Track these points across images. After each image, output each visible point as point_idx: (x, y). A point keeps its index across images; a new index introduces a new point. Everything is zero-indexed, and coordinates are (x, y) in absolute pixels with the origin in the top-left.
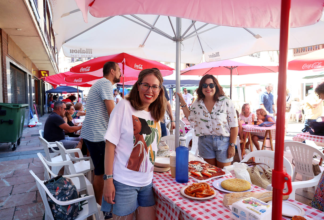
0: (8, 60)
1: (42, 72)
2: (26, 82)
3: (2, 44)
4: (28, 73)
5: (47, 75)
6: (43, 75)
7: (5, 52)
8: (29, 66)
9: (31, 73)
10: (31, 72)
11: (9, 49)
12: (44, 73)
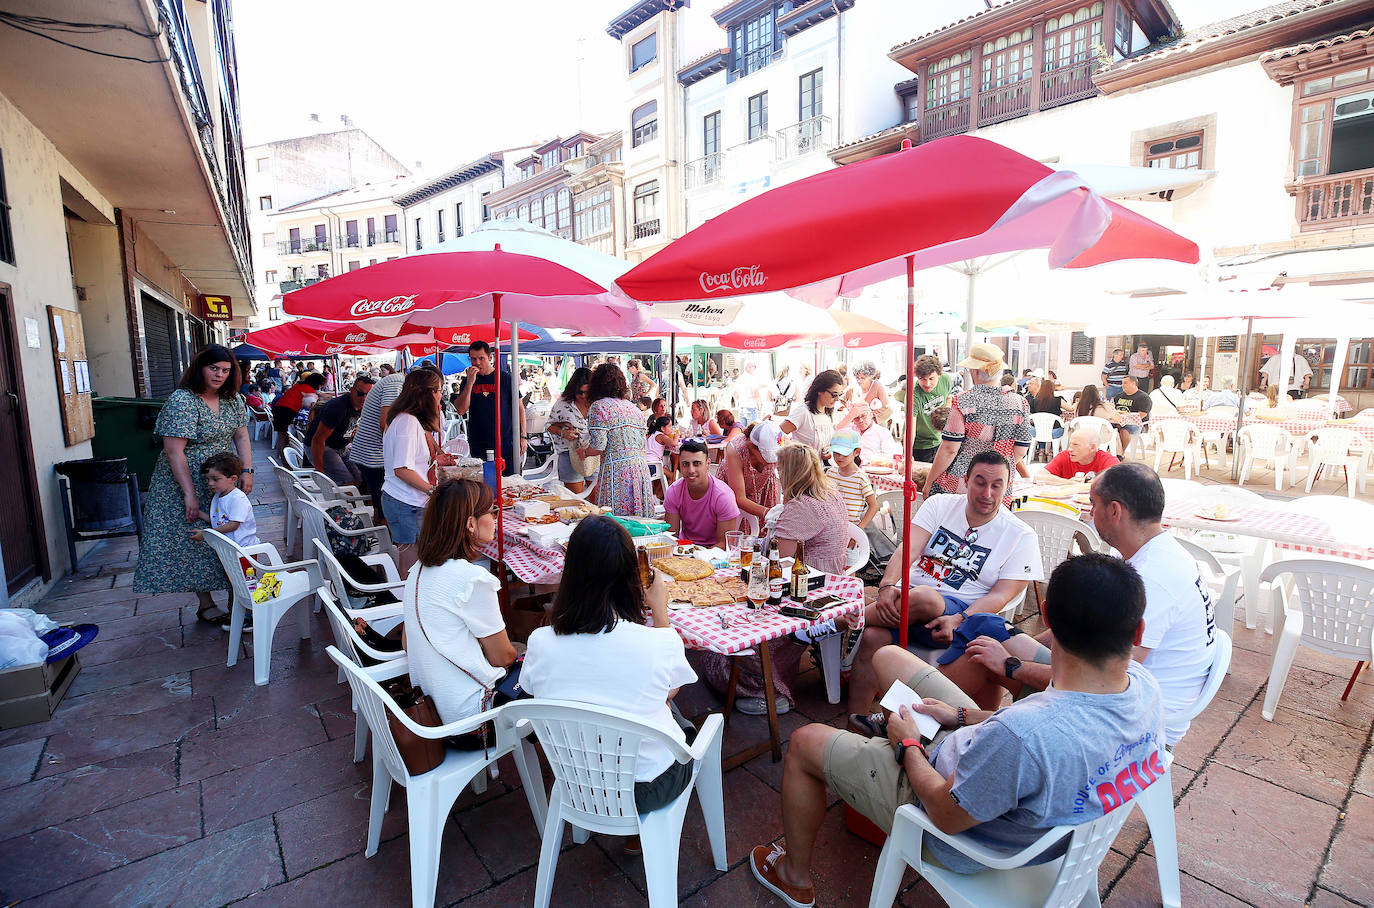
0: (139, 287)
1: (209, 301)
2: (172, 333)
3: (124, 248)
4: (177, 309)
5: (224, 309)
6: (214, 308)
7: (131, 269)
8: (176, 288)
9: (182, 308)
10: (181, 304)
11: (137, 259)
12: (214, 303)
